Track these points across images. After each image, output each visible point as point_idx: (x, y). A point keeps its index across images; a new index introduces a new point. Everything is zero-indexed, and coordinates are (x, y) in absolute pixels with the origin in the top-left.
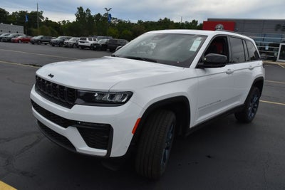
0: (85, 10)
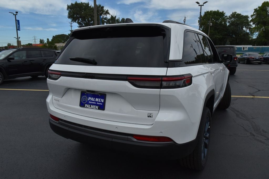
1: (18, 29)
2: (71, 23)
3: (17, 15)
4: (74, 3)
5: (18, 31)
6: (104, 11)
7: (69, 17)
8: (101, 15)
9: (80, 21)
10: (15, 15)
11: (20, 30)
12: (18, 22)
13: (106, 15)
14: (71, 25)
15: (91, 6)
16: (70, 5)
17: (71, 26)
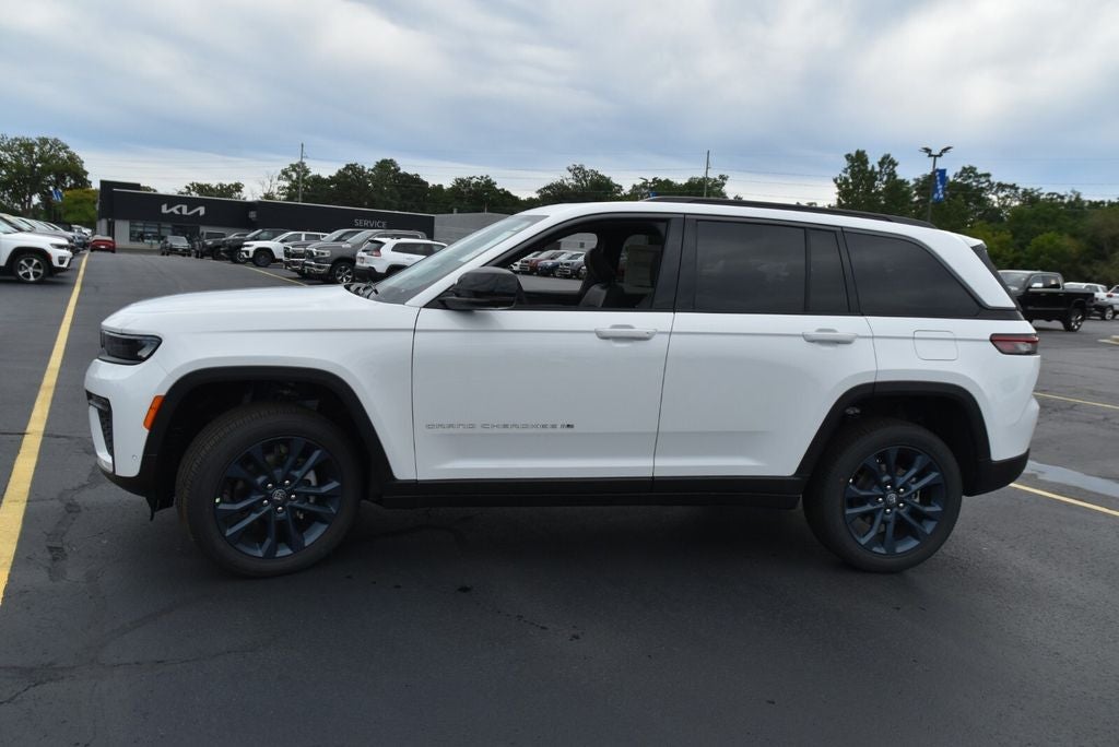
0: (873, 162)
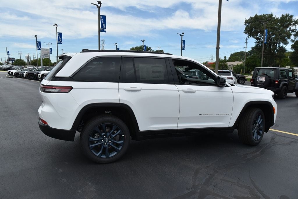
1: (183, 48)
2: (247, 39)
3: (183, 35)
4: (253, 16)
5: (182, 50)
6: (293, 21)
7: (246, 33)
8: (288, 26)
9: (258, 36)
10: (182, 36)
11: (184, 50)
12: (183, 42)
13: (296, 26)
14: (246, 41)
15: (275, 17)
16: (249, 19)
17: (246, 43)
